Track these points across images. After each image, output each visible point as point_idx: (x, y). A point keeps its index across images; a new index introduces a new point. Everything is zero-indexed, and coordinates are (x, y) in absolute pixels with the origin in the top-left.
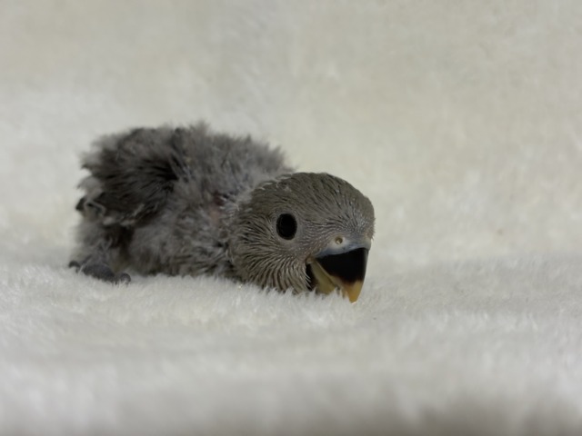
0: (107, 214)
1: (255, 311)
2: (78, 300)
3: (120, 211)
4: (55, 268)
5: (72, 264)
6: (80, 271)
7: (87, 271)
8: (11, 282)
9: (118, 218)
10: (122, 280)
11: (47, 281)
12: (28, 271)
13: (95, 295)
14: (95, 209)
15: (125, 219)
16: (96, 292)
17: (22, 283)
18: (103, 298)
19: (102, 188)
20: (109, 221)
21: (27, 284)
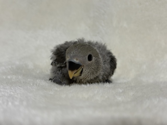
0: (58, 64)
1: (101, 95)
2: (51, 90)
3: (61, 62)
4: (46, 80)
5: (50, 79)
6: (52, 82)
7: (54, 82)
8: (33, 84)
9: (60, 65)
10: (64, 84)
11: (43, 84)
12: (38, 81)
13: (56, 89)
14: (55, 63)
15: (62, 64)
16: (57, 88)
17: (36, 85)
18: (58, 90)
19: (56, 57)
20: (58, 65)
21: (38, 85)
